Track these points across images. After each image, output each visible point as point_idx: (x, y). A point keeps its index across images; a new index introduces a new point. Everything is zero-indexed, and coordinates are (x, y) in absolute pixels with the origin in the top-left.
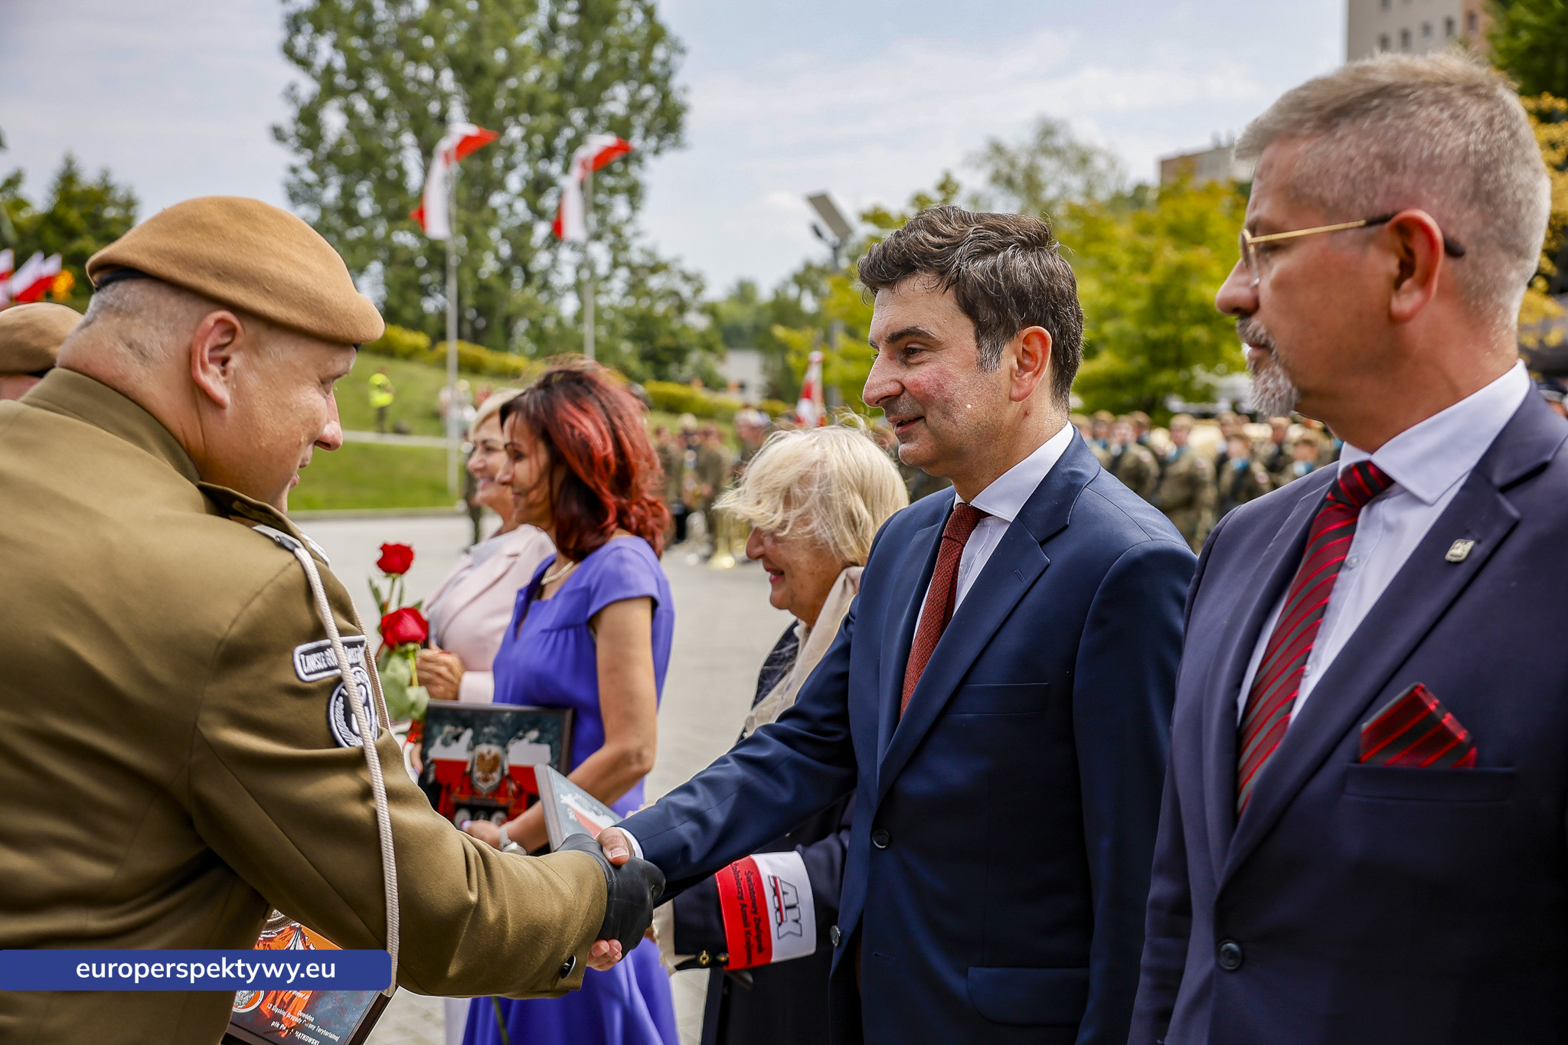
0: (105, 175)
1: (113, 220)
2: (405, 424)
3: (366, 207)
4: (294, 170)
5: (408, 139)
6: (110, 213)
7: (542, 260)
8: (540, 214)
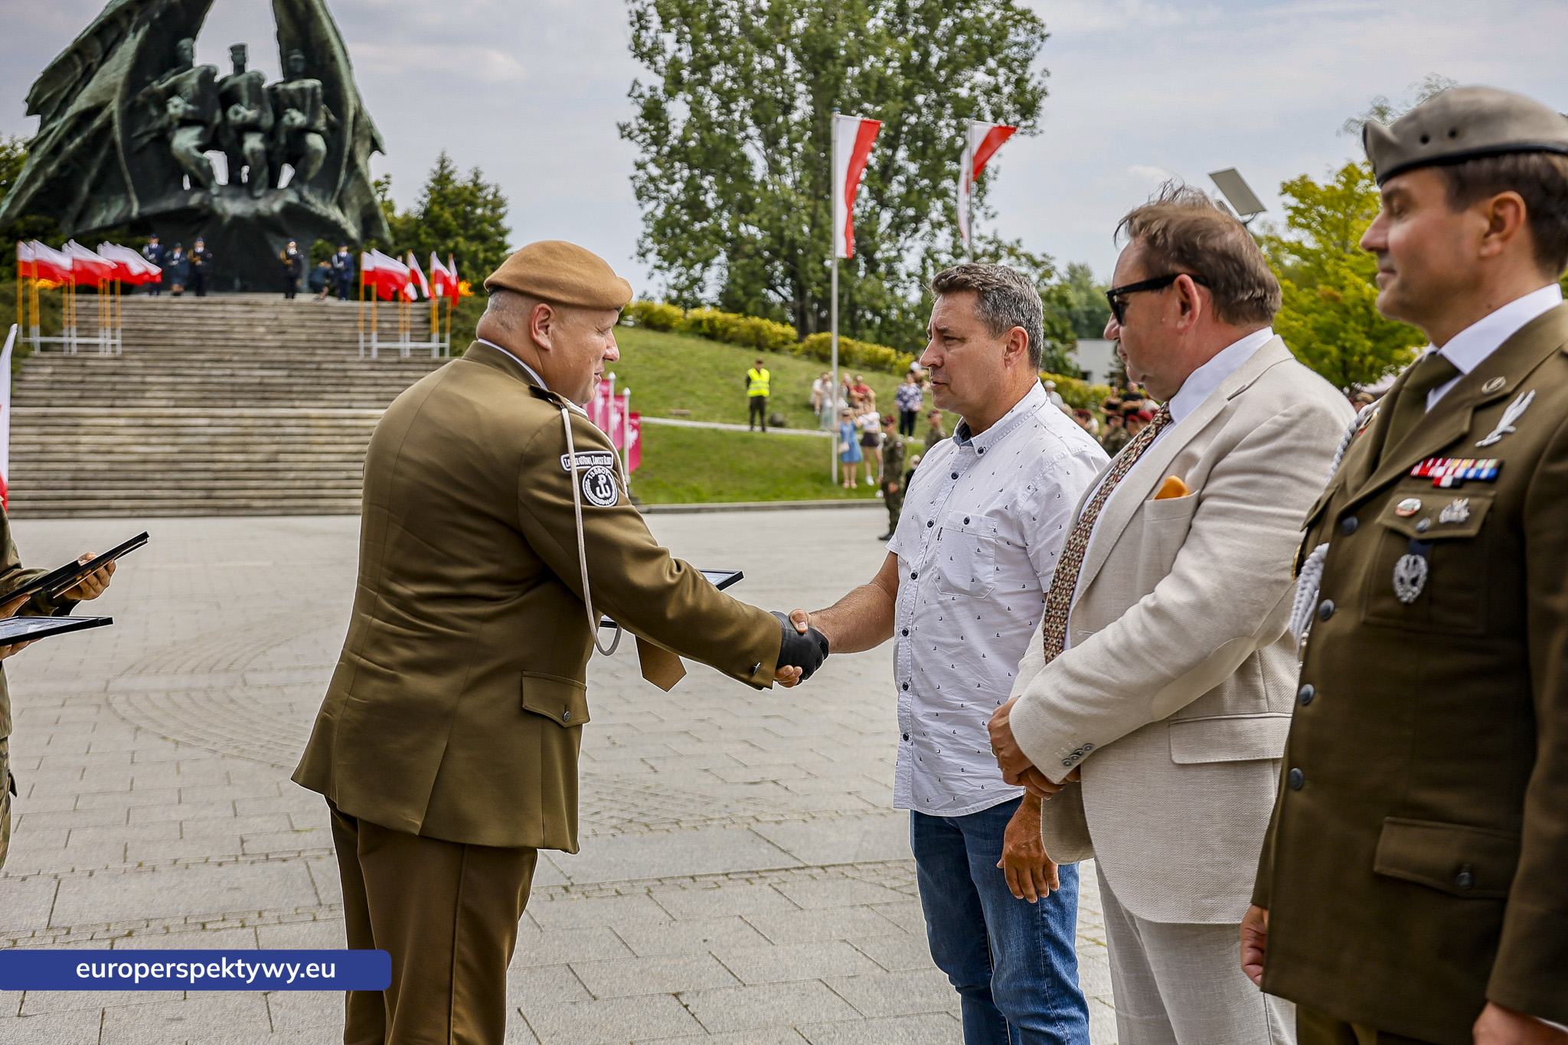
0: (477, 176)
1: (482, 219)
2: (779, 417)
3: (710, 200)
4: (640, 166)
5: (753, 131)
6: (479, 211)
7: (885, 251)
8: (884, 204)
